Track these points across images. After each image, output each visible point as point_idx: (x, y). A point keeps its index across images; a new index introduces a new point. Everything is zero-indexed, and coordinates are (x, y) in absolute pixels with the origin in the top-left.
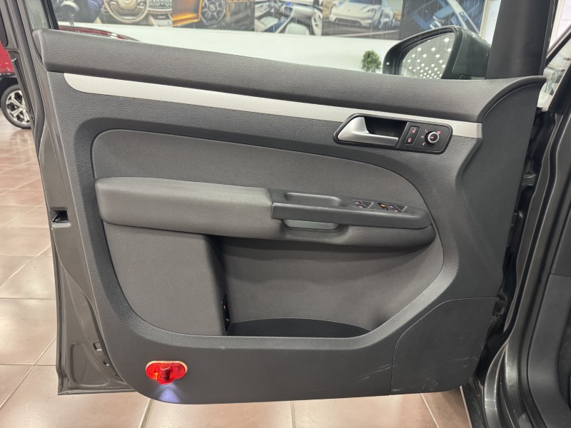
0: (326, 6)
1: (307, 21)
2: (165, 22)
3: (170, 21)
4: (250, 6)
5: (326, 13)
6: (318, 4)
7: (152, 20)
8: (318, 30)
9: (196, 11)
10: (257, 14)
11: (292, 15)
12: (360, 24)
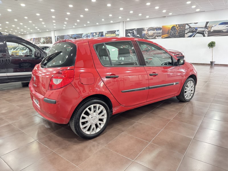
0: (209, 27)
1: (203, 32)
2: (160, 37)
3: (161, 37)
4: (184, 30)
5: (209, 29)
6: (207, 27)
7: (156, 37)
8: (206, 35)
9: (168, 34)
10: (186, 32)
11: (197, 31)
12: (223, 31)
